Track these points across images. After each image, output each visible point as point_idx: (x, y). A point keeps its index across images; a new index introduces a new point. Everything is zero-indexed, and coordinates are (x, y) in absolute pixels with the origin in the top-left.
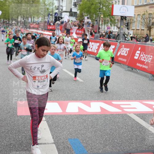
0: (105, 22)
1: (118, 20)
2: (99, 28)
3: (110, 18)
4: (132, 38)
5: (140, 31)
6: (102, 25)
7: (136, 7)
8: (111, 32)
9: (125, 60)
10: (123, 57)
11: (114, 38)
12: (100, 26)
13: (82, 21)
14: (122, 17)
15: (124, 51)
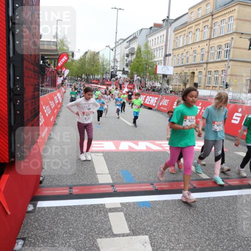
0: (150, 79)
1: (160, 78)
2: (146, 84)
3: (154, 76)
4: (171, 91)
5: (177, 86)
6: (148, 81)
7: (175, 67)
8: (155, 87)
9: (166, 109)
10: (164, 106)
11: (157, 91)
12: (147, 82)
13: (132, 78)
14: (163, 75)
15: (165, 102)
